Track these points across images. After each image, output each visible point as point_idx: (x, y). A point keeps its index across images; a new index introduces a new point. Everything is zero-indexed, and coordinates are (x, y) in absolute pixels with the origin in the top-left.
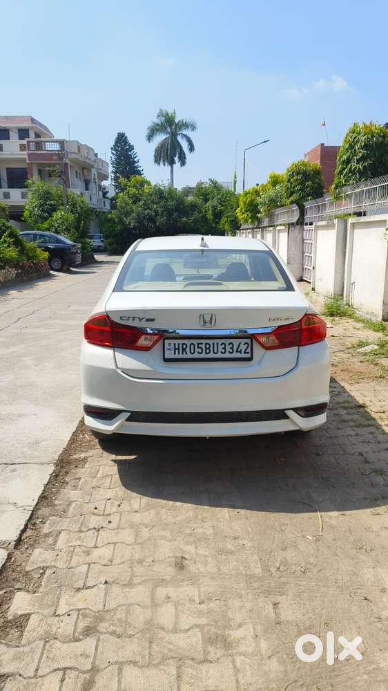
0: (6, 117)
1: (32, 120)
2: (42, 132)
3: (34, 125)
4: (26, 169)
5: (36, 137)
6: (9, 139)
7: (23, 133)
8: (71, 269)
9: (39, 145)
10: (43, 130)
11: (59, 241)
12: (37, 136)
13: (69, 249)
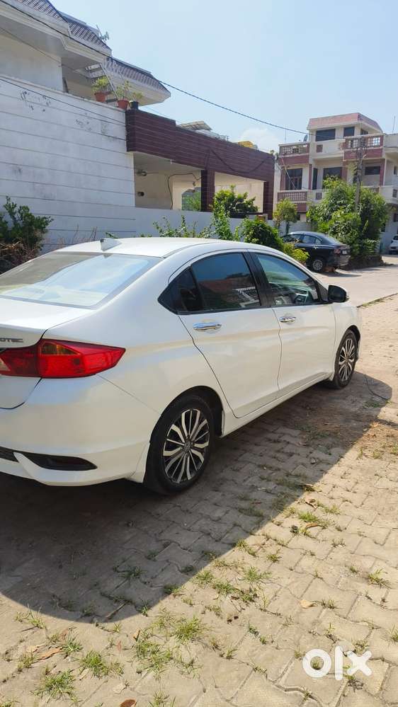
0: (334, 117)
1: (360, 117)
2: (369, 129)
3: (360, 122)
4: (341, 168)
5: (362, 134)
6: (334, 139)
7: (349, 131)
8: (337, 271)
9: (363, 142)
10: (370, 126)
11: (323, 242)
12: (363, 132)
13: (333, 250)
